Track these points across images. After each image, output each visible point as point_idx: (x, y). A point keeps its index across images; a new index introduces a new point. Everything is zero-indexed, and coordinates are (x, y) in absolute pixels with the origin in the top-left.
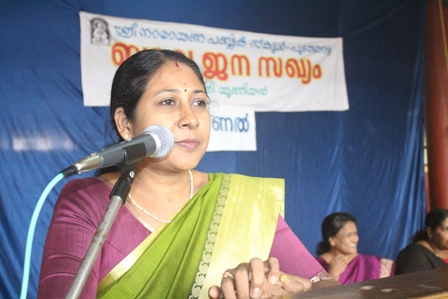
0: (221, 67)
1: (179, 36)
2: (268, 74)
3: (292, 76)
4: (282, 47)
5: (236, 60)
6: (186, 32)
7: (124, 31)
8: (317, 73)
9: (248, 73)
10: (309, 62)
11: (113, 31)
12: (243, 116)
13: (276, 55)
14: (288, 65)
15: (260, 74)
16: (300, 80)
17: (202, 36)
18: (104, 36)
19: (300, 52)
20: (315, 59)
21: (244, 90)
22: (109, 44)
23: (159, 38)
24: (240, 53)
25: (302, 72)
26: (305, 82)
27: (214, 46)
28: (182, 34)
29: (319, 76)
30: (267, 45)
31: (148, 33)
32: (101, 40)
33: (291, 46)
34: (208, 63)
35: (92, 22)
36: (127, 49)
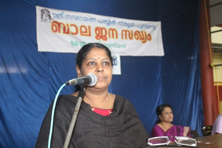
0: (104, 34)
1: (84, 19)
2: (126, 38)
3: (137, 39)
4: (133, 25)
5: (111, 31)
6: (87, 17)
7: (57, 16)
9: (117, 37)
10: (145, 33)
11: (52, 16)
13: (130, 29)
14: (135, 34)
15: (122, 38)
16: (141, 41)
17: (95, 19)
18: (48, 18)
19: (141, 28)
20: (148, 31)
21: (115, 45)
22: (50, 22)
23: (74, 19)
24: (113, 28)
25: (142, 37)
26: (144, 42)
27: (101, 24)
28: (85, 18)
29: (150, 39)
30: (126, 24)
31: (69, 17)
32: (46, 20)
33: (137, 25)
34: (98, 32)
35: (42, 11)
36: (59, 24)
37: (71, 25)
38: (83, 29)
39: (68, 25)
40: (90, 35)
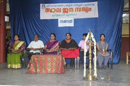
0: (67, 10)
2: (77, 11)
3: (83, 11)
4: (81, 5)
5: (70, 9)
6: (59, 5)
7: (48, 6)
8: (90, 10)
9: (73, 11)
12: (71, 20)
13: (80, 7)
14: (82, 9)
15: (76, 11)
16: (85, 12)
17: (63, 5)
19: (86, 6)
20: (89, 7)
21: (72, 15)
23: (54, 7)
24: (71, 8)
25: (86, 10)
27: (65, 7)
30: (78, 5)
31: (52, 6)
33: (83, 5)
34: (64, 10)
36: (48, 9)
37: (53, 9)
38: (58, 10)
39: (51, 9)
40: (60, 12)
